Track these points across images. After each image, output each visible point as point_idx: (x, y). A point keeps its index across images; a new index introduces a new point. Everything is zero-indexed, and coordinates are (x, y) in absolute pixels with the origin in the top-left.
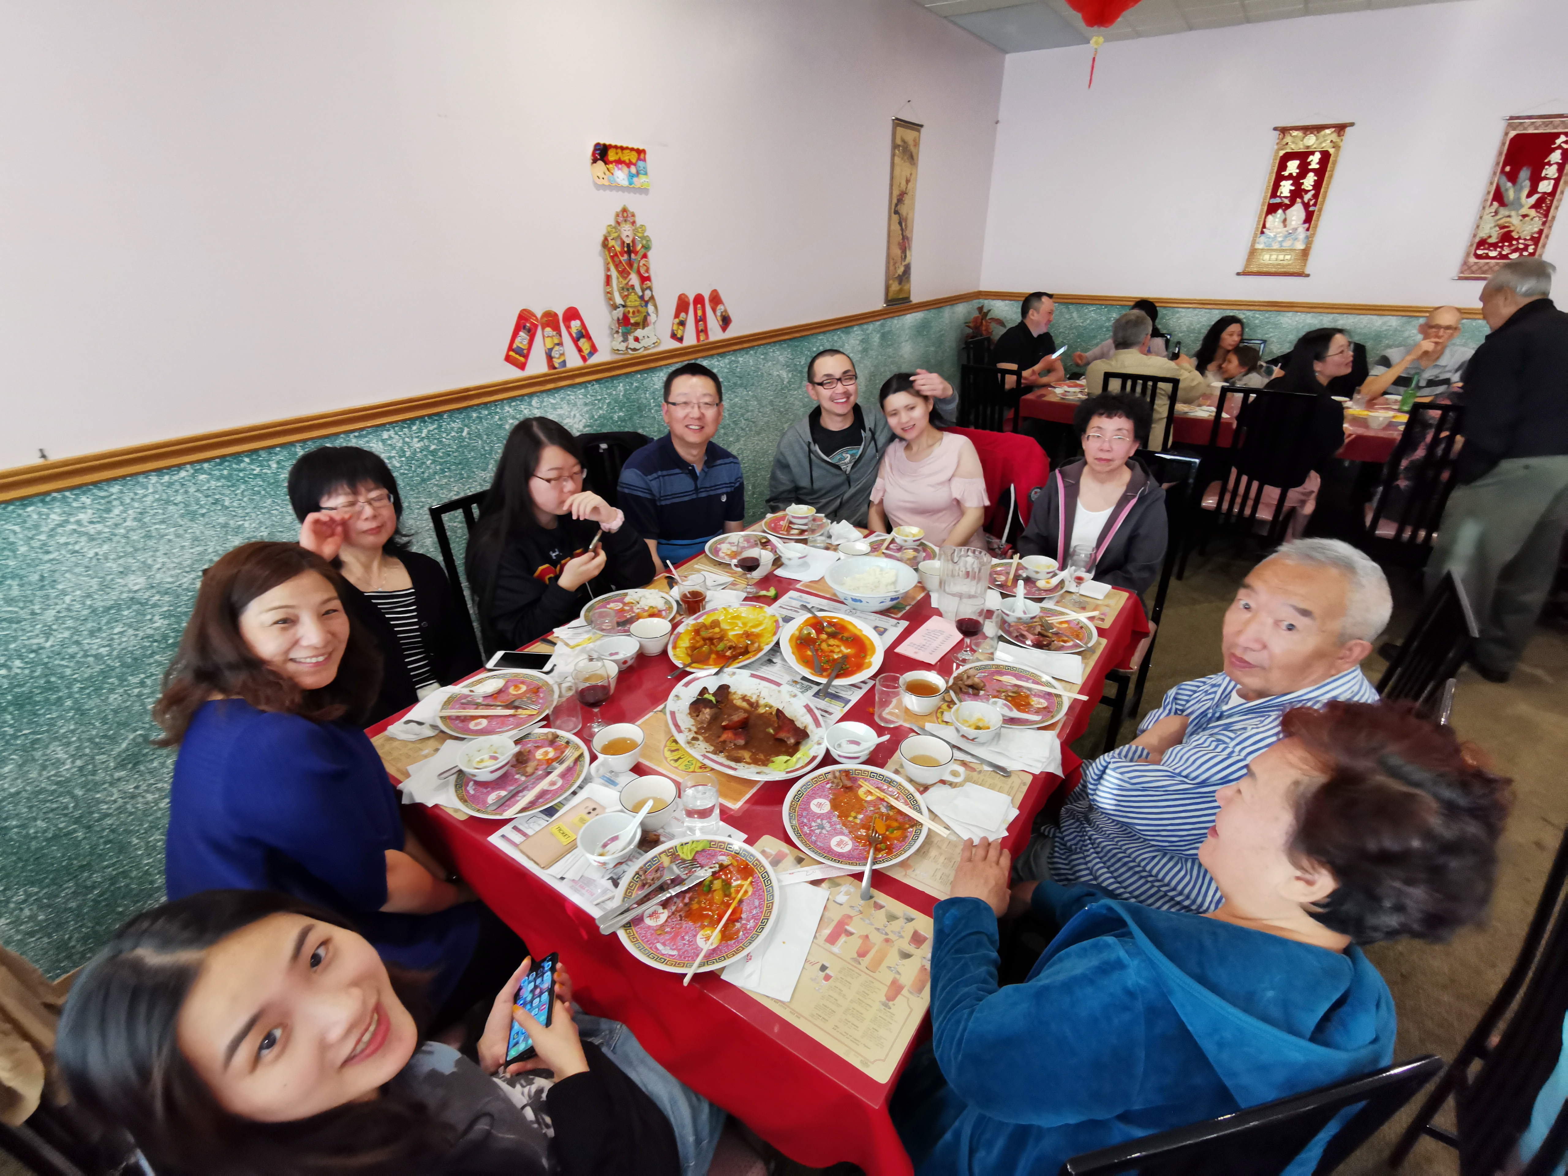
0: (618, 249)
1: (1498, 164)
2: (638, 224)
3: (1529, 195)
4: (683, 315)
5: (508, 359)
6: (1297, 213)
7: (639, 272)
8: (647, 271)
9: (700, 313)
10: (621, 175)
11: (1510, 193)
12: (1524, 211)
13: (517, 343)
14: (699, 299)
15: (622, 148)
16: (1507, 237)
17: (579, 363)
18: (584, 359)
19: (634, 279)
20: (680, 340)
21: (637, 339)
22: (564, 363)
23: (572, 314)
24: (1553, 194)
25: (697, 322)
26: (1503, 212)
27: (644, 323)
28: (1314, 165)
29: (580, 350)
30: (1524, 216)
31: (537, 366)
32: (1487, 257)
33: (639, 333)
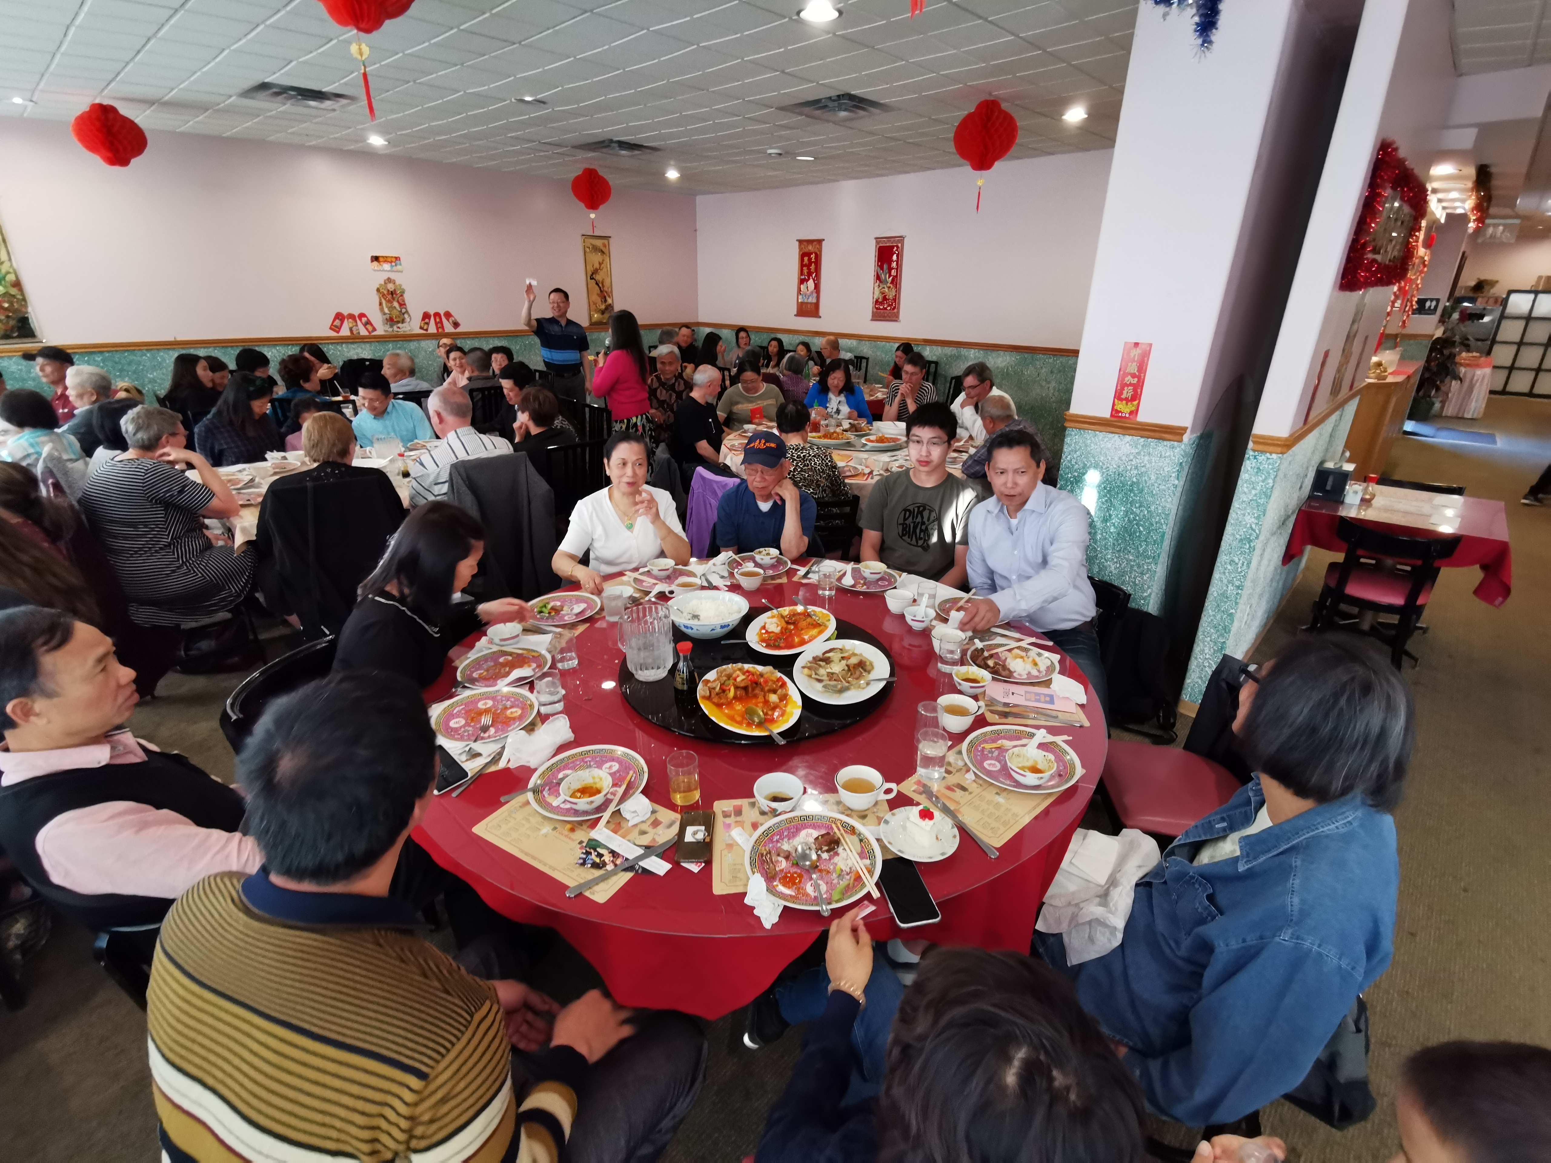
1: (876, 261)
2: (397, 283)
3: (889, 277)
4: (427, 320)
5: (331, 328)
6: (811, 284)
7: (398, 302)
9: (438, 320)
10: (386, 266)
11: (882, 276)
12: (889, 285)
13: (335, 323)
14: (437, 315)
15: (387, 257)
16: (885, 298)
18: (369, 333)
19: (396, 304)
20: (427, 330)
21: (398, 328)
22: (359, 333)
23: (362, 315)
24: (897, 276)
25: (436, 324)
26: (882, 285)
27: (403, 321)
28: (813, 260)
29: (367, 329)
31: (345, 331)
32: (879, 308)
33: (400, 325)
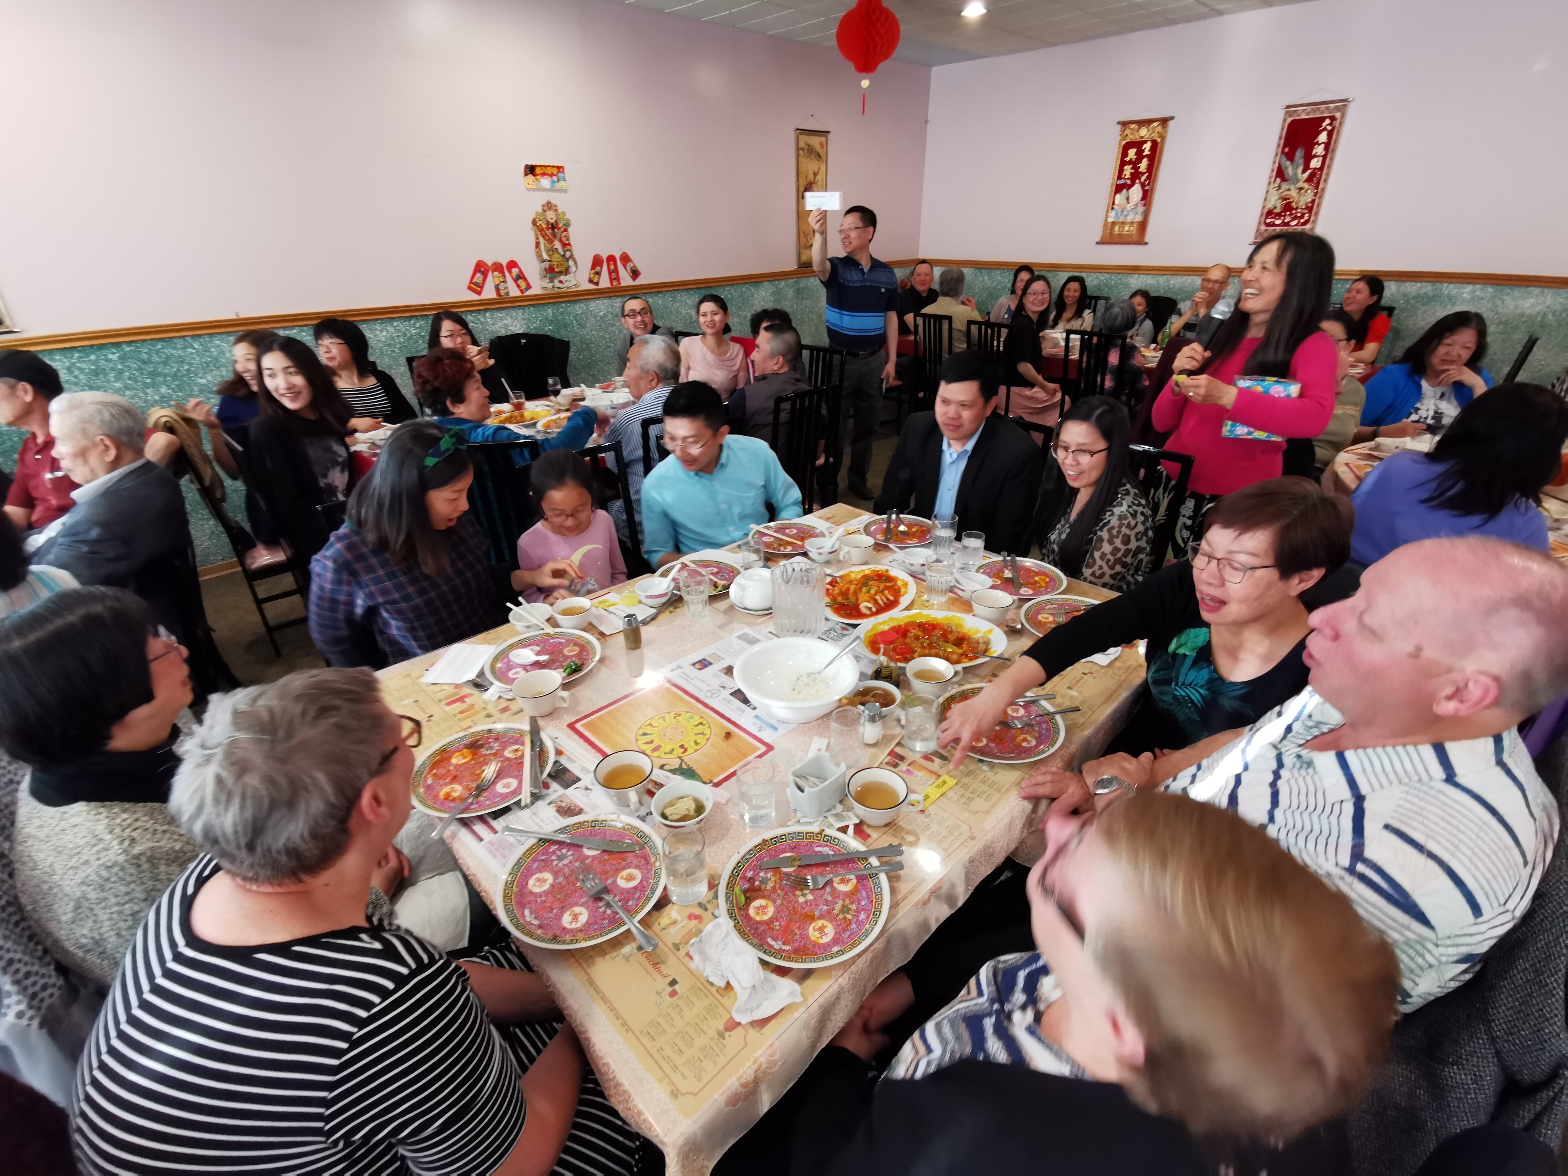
0: (544, 226)
1: (1279, 146)
2: (560, 211)
3: (1304, 172)
4: (598, 269)
5: (470, 288)
6: (1136, 192)
7: (561, 241)
8: (568, 239)
9: (612, 267)
10: (545, 182)
11: (1290, 171)
12: (1300, 184)
13: (475, 280)
14: (611, 258)
15: (546, 166)
16: (1288, 207)
17: (518, 294)
18: (522, 292)
19: (557, 245)
20: (597, 284)
21: (561, 282)
22: (507, 293)
23: (512, 264)
24: (1321, 169)
25: (610, 272)
26: (1285, 186)
27: (567, 272)
28: (1147, 152)
29: (518, 286)
30: (1301, 189)
31: (489, 293)
32: (1274, 225)
33: (562, 278)
